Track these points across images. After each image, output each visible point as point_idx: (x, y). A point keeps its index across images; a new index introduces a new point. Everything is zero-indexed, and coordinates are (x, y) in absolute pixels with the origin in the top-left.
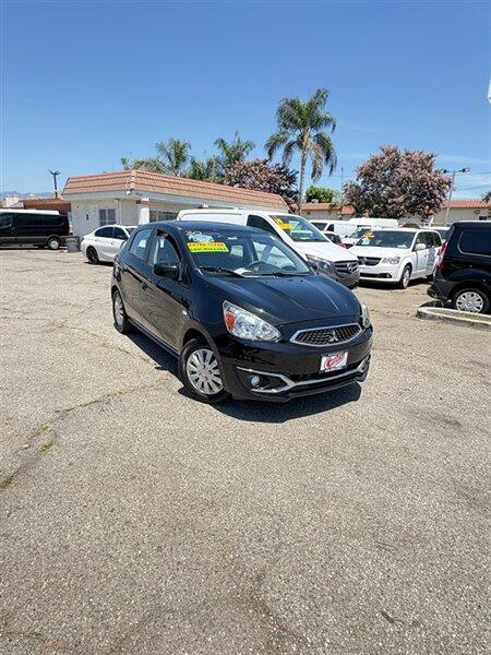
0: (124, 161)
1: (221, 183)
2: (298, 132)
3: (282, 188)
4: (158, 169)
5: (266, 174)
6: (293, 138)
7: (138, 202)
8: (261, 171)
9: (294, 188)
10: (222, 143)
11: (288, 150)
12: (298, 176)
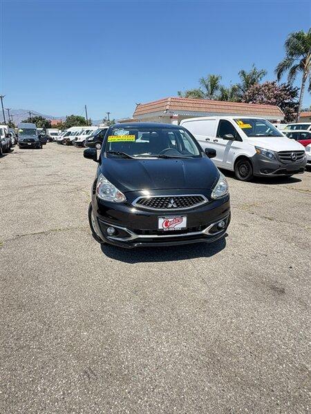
0: (179, 94)
1: (240, 101)
2: (301, 57)
3: (286, 101)
4: (199, 96)
5: (273, 92)
6: (297, 62)
7: (171, 117)
8: (269, 90)
9: (295, 100)
10: (243, 73)
11: (293, 72)
12: (299, 91)
